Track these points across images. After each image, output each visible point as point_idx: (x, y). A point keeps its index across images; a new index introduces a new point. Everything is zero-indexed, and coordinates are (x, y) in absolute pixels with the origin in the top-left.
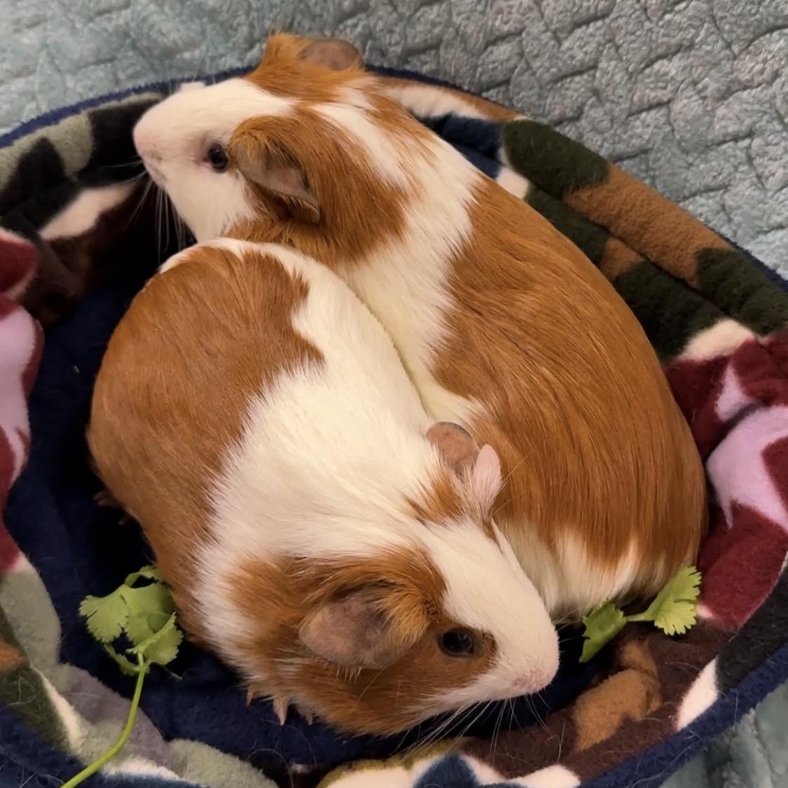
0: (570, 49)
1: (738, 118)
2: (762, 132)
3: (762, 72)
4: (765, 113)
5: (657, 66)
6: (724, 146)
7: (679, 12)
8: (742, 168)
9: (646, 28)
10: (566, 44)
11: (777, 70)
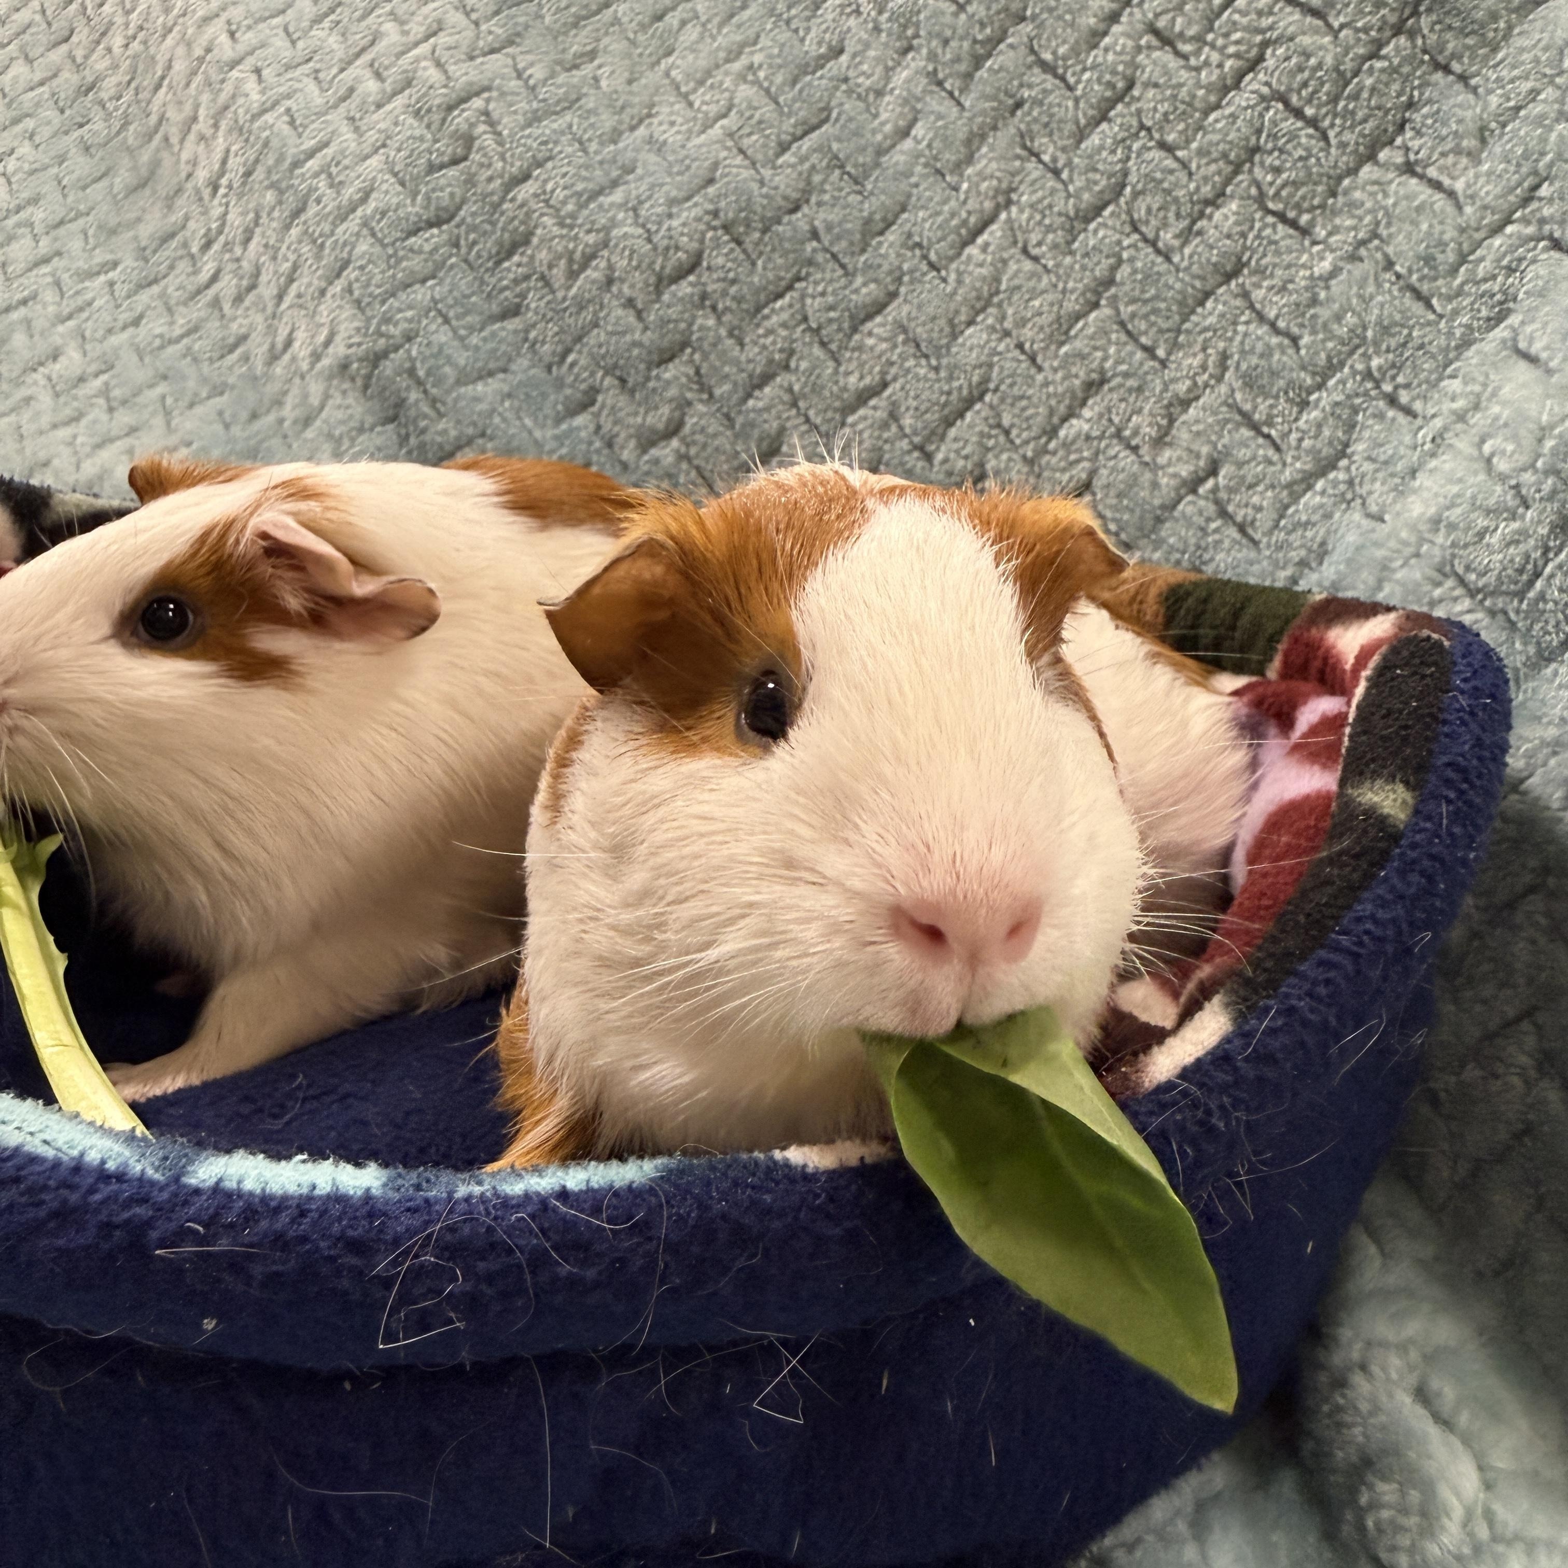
0: (945, 461)
1: (1190, 451)
2: (1227, 453)
3: (1204, 367)
4: (1227, 421)
5: (1062, 433)
6: (1180, 507)
7: (1076, 336)
8: (1213, 525)
9: (1038, 383)
10: (940, 456)
11: (1225, 351)
